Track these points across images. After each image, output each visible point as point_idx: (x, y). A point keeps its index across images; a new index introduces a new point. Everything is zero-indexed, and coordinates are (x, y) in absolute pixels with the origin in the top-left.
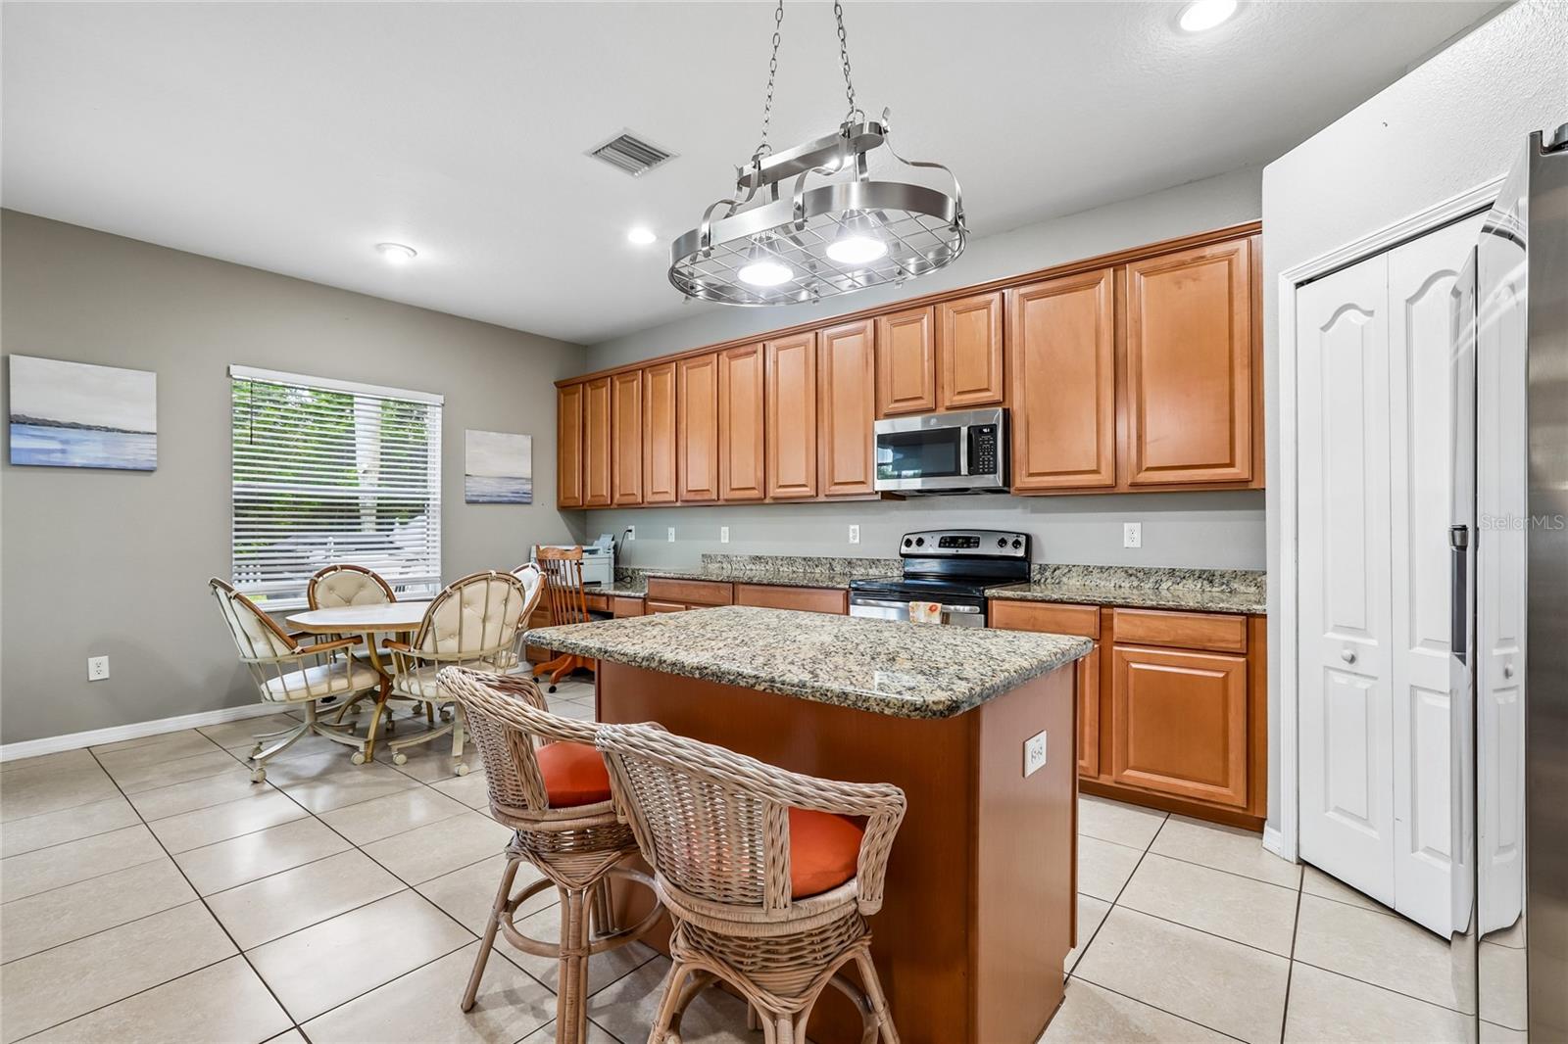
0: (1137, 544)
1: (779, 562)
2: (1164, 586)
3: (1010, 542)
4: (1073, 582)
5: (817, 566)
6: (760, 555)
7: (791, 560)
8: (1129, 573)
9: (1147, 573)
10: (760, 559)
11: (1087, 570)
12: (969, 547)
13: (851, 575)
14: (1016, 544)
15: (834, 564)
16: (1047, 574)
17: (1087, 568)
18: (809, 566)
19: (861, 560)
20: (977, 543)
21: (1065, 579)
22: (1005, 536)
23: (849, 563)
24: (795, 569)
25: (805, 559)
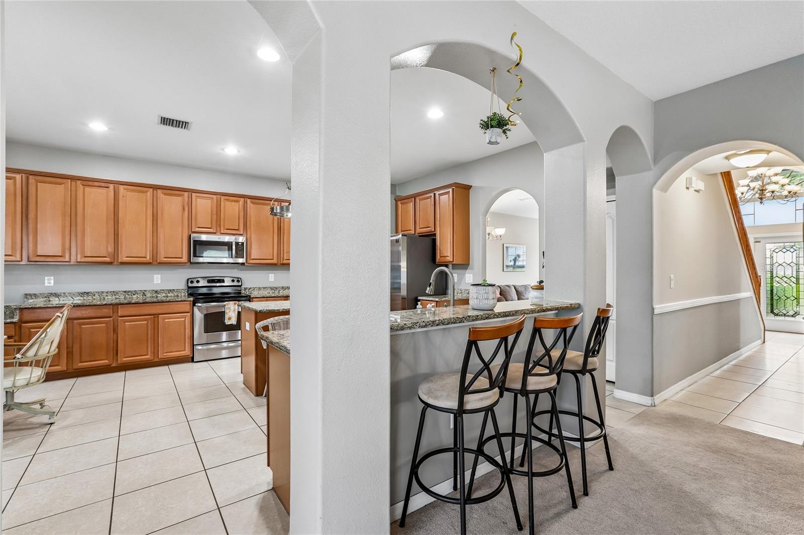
0: (273, 280)
1: (105, 294)
2: (281, 292)
3: (236, 281)
4: (255, 292)
5: (134, 294)
6: (87, 291)
7: (114, 293)
8: (272, 289)
9: (276, 288)
10: (88, 293)
11: (260, 289)
12: (220, 283)
13: (157, 297)
14: (238, 281)
15: (146, 293)
16: (247, 290)
17: (259, 288)
18: (128, 295)
19: (163, 290)
20: (223, 281)
21: (253, 292)
22: (234, 279)
23: (156, 292)
24: (117, 297)
25: (125, 292)
